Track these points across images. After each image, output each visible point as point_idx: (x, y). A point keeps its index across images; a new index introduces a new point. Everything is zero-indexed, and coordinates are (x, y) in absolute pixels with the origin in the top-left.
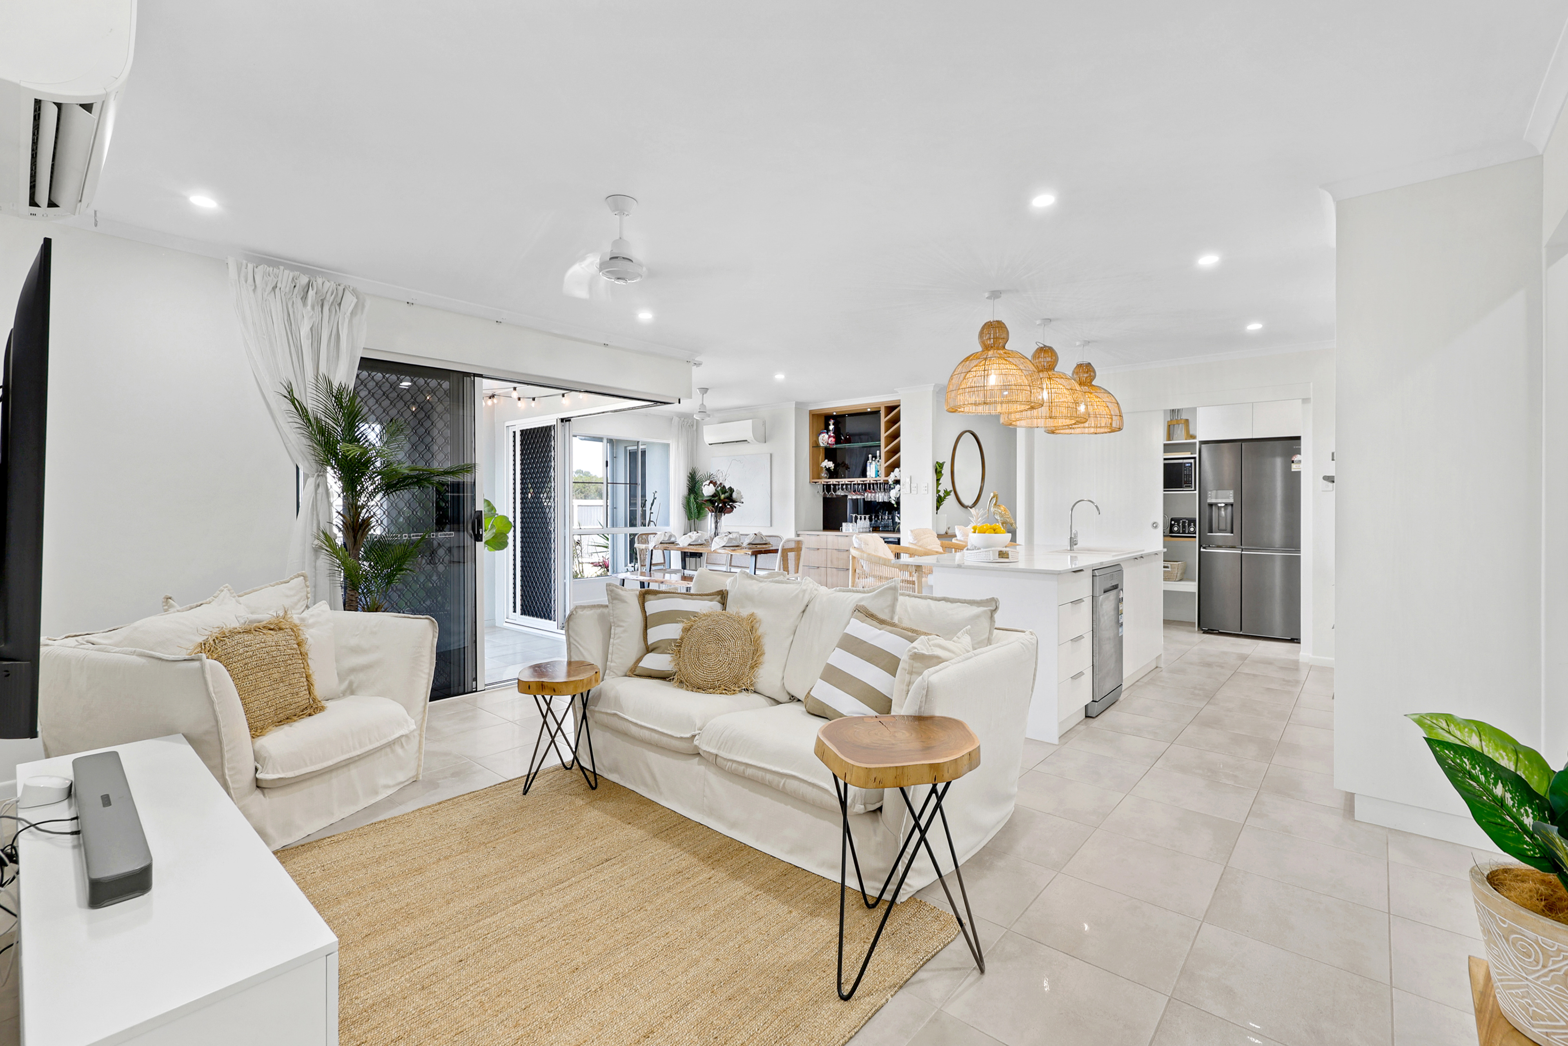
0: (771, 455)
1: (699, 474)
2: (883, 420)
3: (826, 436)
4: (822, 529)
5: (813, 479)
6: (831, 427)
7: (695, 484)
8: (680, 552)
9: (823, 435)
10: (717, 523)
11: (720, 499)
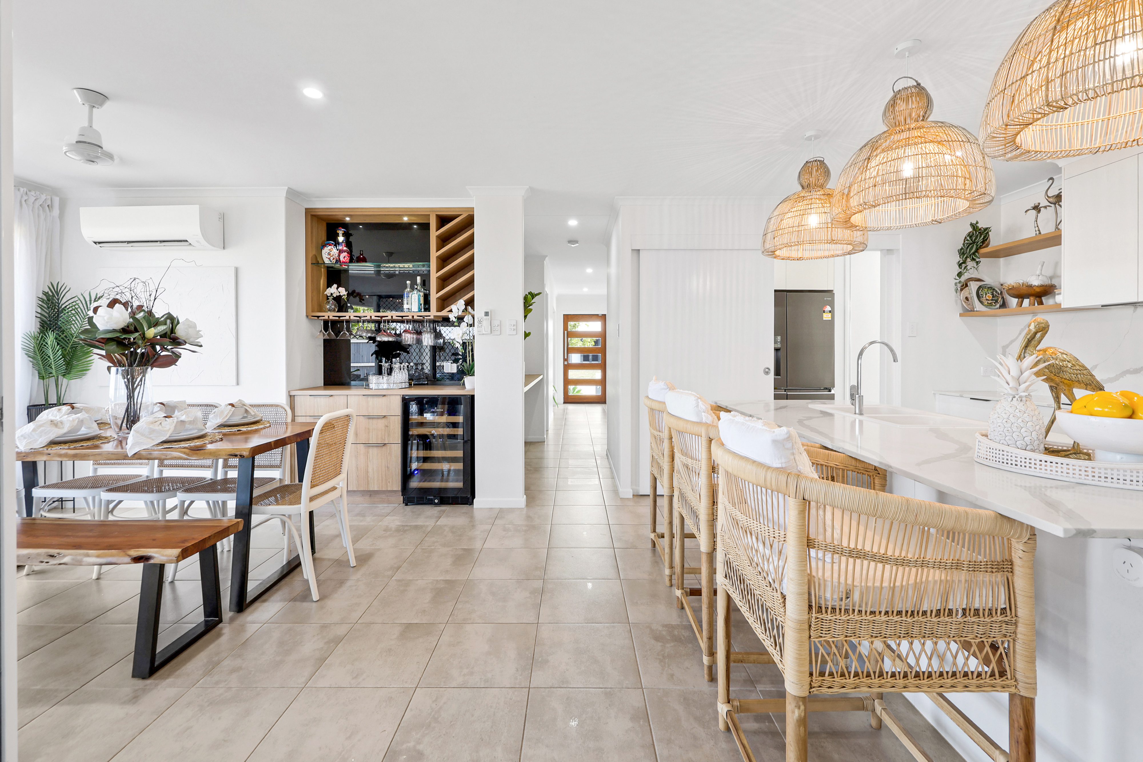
0: (237, 270)
1: (68, 296)
2: (434, 234)
3: (335, 251)
4: (321, 382)
5: (313, 311)
6: (341, 239)
7: (59, 312)
8: (21, 462)
9: (330, 247)
10: (134, 390)
11: (143, 337)
